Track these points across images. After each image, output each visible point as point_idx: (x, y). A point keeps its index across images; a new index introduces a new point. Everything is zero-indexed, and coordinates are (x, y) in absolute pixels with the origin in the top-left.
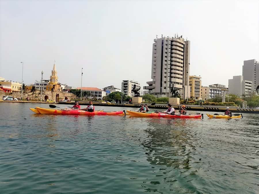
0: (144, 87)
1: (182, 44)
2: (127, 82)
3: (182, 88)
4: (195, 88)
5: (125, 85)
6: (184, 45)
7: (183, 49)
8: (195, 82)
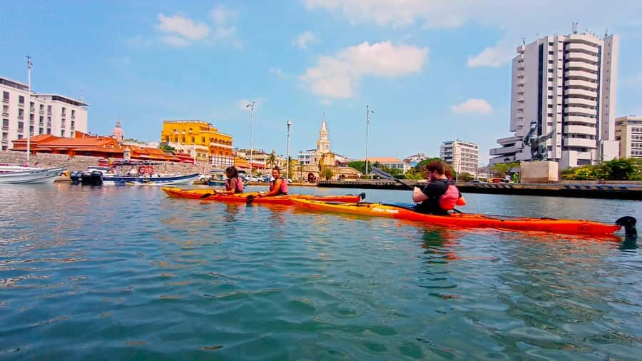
0: (491, 150)
1: (595, 45)
2: (451, 144)
3: (595, 147)
4: (633, 145)
5: (448, 151)
6: (600, 47)
7: (597, 58)
8: (633, 130)
